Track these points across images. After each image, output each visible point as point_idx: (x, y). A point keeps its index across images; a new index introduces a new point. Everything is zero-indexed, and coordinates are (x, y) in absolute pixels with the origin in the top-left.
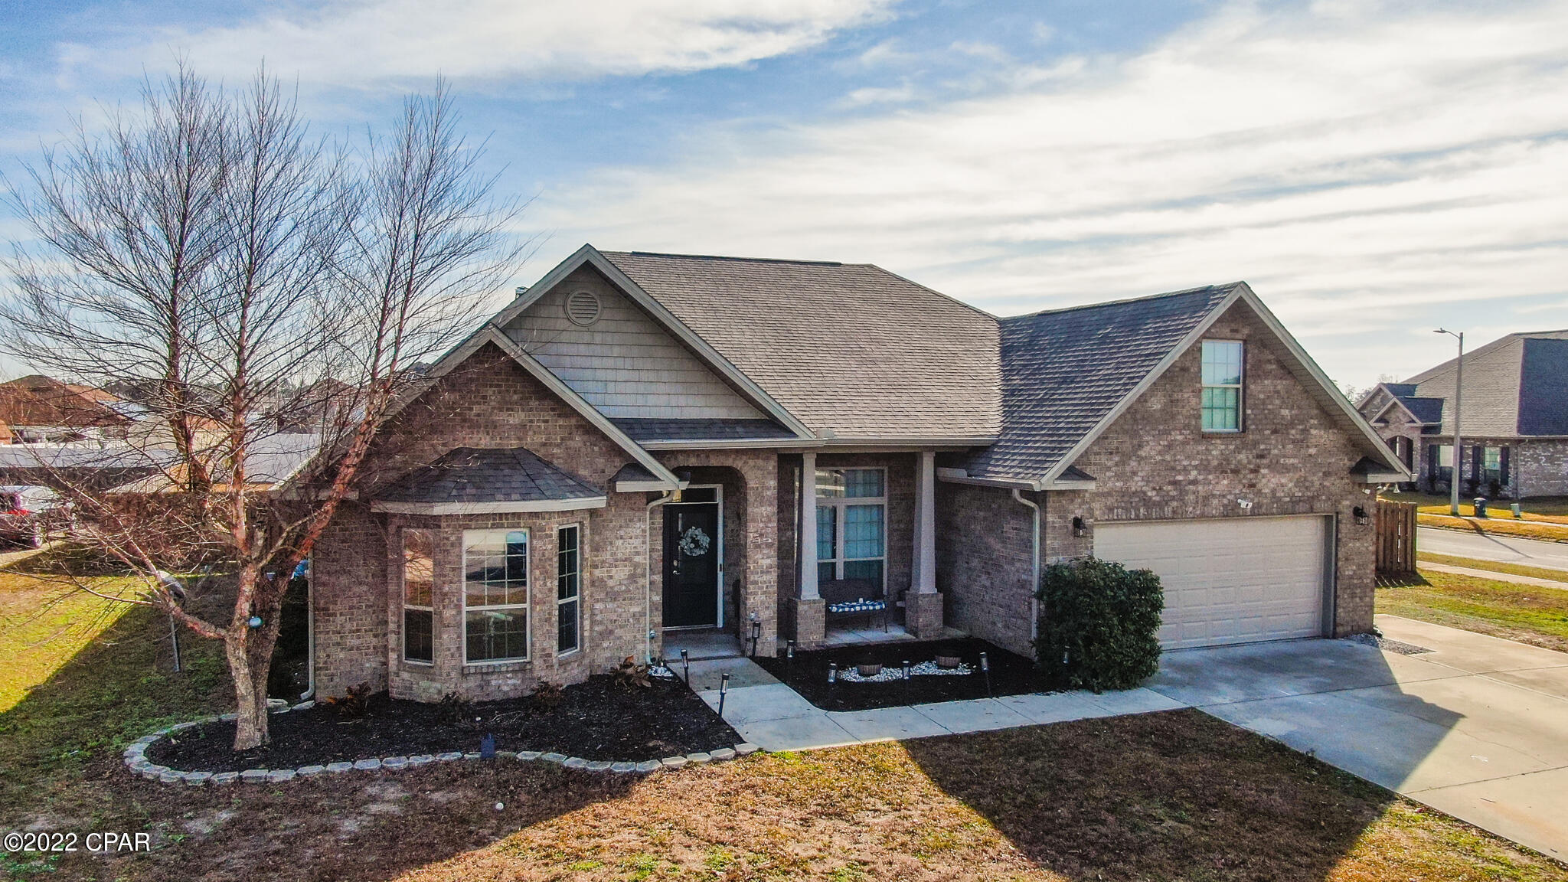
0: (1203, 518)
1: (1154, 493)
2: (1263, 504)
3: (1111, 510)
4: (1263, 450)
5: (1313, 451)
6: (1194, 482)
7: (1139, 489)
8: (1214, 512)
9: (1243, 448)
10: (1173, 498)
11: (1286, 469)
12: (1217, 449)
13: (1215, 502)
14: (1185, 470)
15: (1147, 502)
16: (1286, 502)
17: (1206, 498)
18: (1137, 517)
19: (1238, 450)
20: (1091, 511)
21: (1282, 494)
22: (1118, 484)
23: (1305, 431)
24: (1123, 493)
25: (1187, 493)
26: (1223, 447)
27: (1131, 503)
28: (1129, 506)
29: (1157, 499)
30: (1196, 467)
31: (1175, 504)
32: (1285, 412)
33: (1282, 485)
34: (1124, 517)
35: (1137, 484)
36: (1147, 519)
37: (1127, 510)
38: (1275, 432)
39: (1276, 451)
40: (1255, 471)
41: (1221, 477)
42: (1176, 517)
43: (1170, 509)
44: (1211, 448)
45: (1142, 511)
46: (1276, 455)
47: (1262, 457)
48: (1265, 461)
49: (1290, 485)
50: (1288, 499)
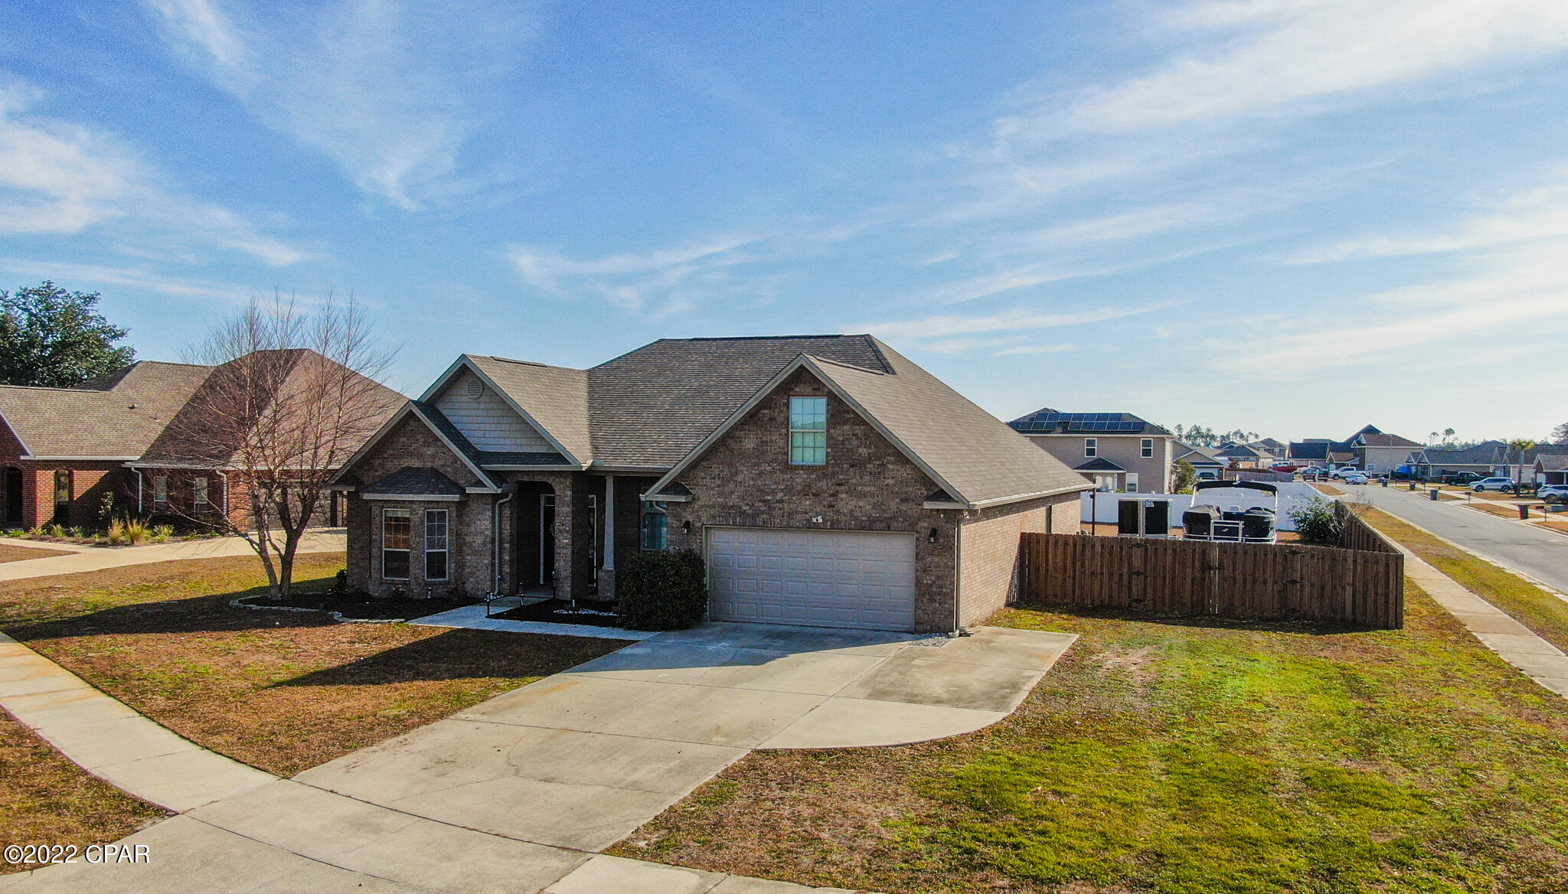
0: (788, 528)
1: (748, 507)
2: (842, 521)
3: (714, 517)
4: (842, 479)
5: (891, 482)
6: (781, 501)
7: (736, 504)
8: (798, 524)
9: (823, 478)
10: (763, 512)
11: (862, 495)
12: (800, 478)
13: (799, 517)
14: (774, 493)
15: (742, 513)
16: (863, 521)
17: (790, 515)
18: (734, 524)
19: (819, 479)
20: (699, 517)
21: (860, 515)
22: (719, 500)
23: (882, 465)
24: (723, 506)
25: (775, 509)
26: (805, 476)
27: (730, 513)
28: (728, 516)
29: (751, 512)
30: (782, 490)
31: (765, 516)
32: (863, 451)
33: (860, 507)
34: (724, 523)
35: (734, 500)
36: (742, 526)
37: (727, 519)
38: (852, 466)
39: (854, 481)
40: (834, 495)
41: (803, 498)
42: (765, 527)
43: (761, 519)
44: (796, 476)
45: (738, 519)
46: (855, 484)
47: (840, 485)
48: (843, 488)
49: (868, 508)
50: (865, 518)
